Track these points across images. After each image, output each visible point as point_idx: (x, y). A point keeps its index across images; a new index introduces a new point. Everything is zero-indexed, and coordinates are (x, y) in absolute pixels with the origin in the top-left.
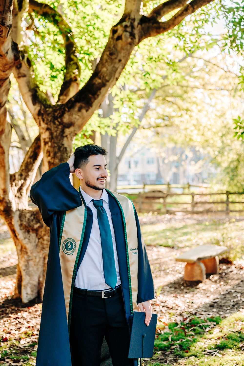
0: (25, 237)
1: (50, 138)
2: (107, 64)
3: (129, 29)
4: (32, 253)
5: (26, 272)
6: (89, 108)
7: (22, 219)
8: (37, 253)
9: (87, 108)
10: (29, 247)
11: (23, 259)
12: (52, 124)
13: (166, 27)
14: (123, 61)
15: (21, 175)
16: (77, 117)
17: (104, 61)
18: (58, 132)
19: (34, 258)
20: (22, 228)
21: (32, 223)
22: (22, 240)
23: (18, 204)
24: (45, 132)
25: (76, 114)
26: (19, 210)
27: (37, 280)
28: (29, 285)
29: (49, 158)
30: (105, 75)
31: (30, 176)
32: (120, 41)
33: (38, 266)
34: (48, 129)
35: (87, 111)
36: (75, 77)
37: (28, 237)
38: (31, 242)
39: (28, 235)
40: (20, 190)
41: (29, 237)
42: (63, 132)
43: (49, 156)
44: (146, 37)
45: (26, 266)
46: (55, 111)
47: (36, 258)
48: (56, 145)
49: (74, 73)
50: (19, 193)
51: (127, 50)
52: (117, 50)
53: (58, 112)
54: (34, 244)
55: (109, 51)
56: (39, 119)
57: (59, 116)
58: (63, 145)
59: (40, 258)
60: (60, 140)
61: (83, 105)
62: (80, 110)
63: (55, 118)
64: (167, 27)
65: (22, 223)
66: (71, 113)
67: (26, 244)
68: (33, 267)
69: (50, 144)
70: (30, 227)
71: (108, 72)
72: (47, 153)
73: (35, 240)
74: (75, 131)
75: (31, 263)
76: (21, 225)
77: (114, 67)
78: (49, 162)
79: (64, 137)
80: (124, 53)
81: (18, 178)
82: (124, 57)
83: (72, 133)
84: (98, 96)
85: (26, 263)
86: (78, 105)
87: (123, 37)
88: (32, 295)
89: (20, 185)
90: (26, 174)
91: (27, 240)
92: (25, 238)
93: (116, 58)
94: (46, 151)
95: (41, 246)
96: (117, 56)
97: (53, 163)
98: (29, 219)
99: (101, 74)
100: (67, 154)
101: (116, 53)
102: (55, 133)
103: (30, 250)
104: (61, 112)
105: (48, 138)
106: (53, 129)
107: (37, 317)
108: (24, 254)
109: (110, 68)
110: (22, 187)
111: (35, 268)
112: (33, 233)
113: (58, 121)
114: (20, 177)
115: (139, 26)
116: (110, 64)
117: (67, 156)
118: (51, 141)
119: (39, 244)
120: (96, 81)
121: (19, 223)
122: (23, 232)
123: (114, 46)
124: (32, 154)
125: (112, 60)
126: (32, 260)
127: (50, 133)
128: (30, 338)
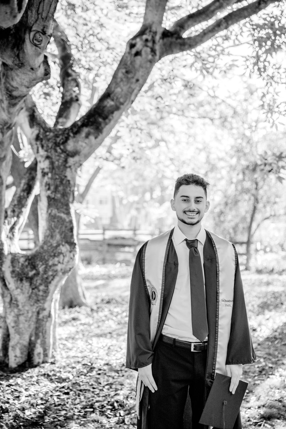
0: (16, 286)
1: (50, 168)
2: (121, 84)
3: (150, 44)
4: (23, 307)
5: (15, 330)
6: (99, 135)
7: (15, 265)
8: (29, 306)
9: (96, 135)
10: (22, 299)
11: (13, 314)
12: (53, 151)
13: (192, 44)
14: (141, 81)
15: (14, 211)
16: (84, 145)
17: (119, 80)
18: (61, 161)
19: (26, 312)
20: (14, 275)
21: (26, 270)
22: (13, 290)
23: (10, 246)
24: (44, 161)
25: (83, 142)
26: (11, 253)
27: (28, 340)
28: (19, 346)
29: (49, 192)
30: (119, 96)
31: (24, 213)
32: (139, 57)
33: (31, 322)
34: (48, 157)
35: (96, 138)
36: (76, 96)
37: (20, 287)
38: (23, 293)
39: (21, 285)
40: (12, 229)
41: (22, 286)
42: (66, 161)
43: (49, 189)
44: (167, 54)
45: (15, 322)
46: (57, 136)
47: (28, 313)
48: (57, 177)
49: (74, 92)
50: (11, 233)
51: (147, 68)
52: (134, 67)
53: (61, 137)
54: (27, 295)
55: (126, 68)
56: (36, 144)
57: (61, 142)
58: (66, 177)
59: (33, 312)
60: (62, 171)
61: (92, 131)
62: (87, 136)
63: (57, 144)
64: (194, 44)
65: (14, 269)
66: (76, 140)
67: (18, 294)
68: (24, 323)
69: (50, 175)
70: (24, 274)
71: (123, 93)
72: (46, 186)
73: (29, 291)
74: (80, 161)
75: (22, 318)
76: (13, 272)
77: (130, 87)
78: (49, 197)
79: (67, 167)
80: (142, 72)
81: (11, 215)
82: (142, 76)
83: (76, 163)
84: (110, 120)
85: (16, 319)
86: (85, 130)
87: (143, 53)
88: (21, 357)
89: (13, 223)
90: (19, 211)
91: (19, 290)
92: (17, 288)
93: (133, 78)
94: (44, 184)
95: (35, 298)
96: (135, 75)
97: (54, 198)
98: (22, 265)
99: (115, 95)
100: (70, 188)
101: (133, 71)
102: (57, 163)
103: (22, 303)
104: (64, 138)
105: (47, 168)
106: (54, 157)
107: (35, 383)
108: (14, 307)
109: (125, 88)
110: (14, 226)
111: (26, 325)
112: (27, 282)
113: (60, 149)
114: (12, 214)
115: (161, 41)
116: (125, 83)
117: (70, 190)
118: (51, 172)
119: (33, 295)
120: (108, 102)
121: (11, 269)
122: (15, 281)
123: (131, 63)
124: (26, 186)
125: (128, 79)
126: (23, 314)
127: (50, 162)
128: (35, 409)
